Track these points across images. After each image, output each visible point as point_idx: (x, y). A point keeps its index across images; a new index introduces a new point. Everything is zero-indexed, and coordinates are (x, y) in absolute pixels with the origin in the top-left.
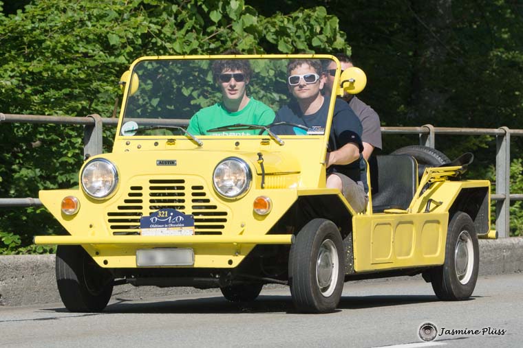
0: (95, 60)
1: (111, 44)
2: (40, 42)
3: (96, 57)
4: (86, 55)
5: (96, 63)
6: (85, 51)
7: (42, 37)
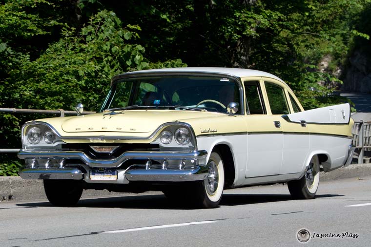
0: (72, 83)
1: (80, 75)
2: (44, 74)
3: (73, 81)
4: (67, 80)
5: (73, 84)
6: (68, 78)
7: (45, 72)
